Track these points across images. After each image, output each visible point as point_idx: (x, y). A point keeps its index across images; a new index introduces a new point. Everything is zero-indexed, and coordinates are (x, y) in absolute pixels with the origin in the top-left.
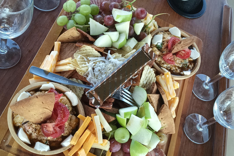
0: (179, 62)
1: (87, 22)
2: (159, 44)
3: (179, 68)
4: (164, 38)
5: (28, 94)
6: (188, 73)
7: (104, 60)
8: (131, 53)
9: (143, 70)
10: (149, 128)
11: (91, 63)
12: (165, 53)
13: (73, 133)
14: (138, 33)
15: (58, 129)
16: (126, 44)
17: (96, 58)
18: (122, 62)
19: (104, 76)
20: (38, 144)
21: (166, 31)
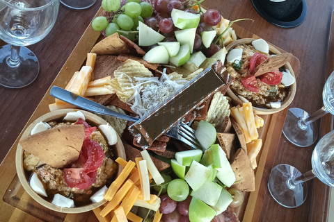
0: (264, 89)
1: (135, 27)
2: (237, 63)
3: (264, 97)
4: (244, 54)
5: (47, 126)
6: (276, 106)
7: (157, 81)
8: (196, 74)
9: (212, 98)
10: (218, 181)
11: (138, 85)
12: (245, 75)
13: (108, 183)
14: (208, 45)
15: (87, 177)
16: (189, 60)
17: (145, 79)
18: (182, 86)
19: (155, 104)
20: (58, 197)
21: (248, 44)
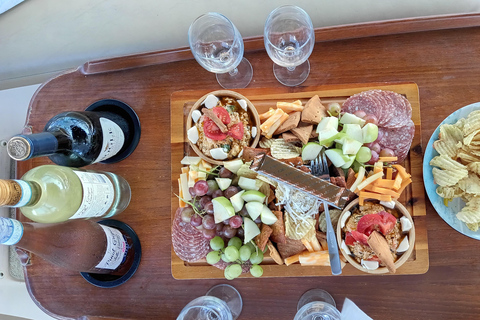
0: (234, 118)
1: (249, 244)
2: (226, 150)
3: (240, 115)
4: (213, 147)
5: (363, 262)
6: (244, 103)
7: (288, 205)
8: (266, 179)
9: (283, 160)
10: (340, 128)
11: (301, 218)
12: (232, 139)
13: (377, 202)
14: (229, 181)
15: (385, 219)
16: (254, 190)
17: (292, 215)
18: (285, 186)
19: (308, 199)
20: (404, 229)
21: (198, 147)
